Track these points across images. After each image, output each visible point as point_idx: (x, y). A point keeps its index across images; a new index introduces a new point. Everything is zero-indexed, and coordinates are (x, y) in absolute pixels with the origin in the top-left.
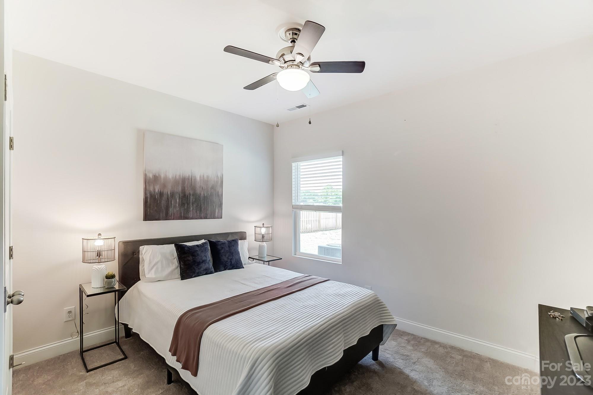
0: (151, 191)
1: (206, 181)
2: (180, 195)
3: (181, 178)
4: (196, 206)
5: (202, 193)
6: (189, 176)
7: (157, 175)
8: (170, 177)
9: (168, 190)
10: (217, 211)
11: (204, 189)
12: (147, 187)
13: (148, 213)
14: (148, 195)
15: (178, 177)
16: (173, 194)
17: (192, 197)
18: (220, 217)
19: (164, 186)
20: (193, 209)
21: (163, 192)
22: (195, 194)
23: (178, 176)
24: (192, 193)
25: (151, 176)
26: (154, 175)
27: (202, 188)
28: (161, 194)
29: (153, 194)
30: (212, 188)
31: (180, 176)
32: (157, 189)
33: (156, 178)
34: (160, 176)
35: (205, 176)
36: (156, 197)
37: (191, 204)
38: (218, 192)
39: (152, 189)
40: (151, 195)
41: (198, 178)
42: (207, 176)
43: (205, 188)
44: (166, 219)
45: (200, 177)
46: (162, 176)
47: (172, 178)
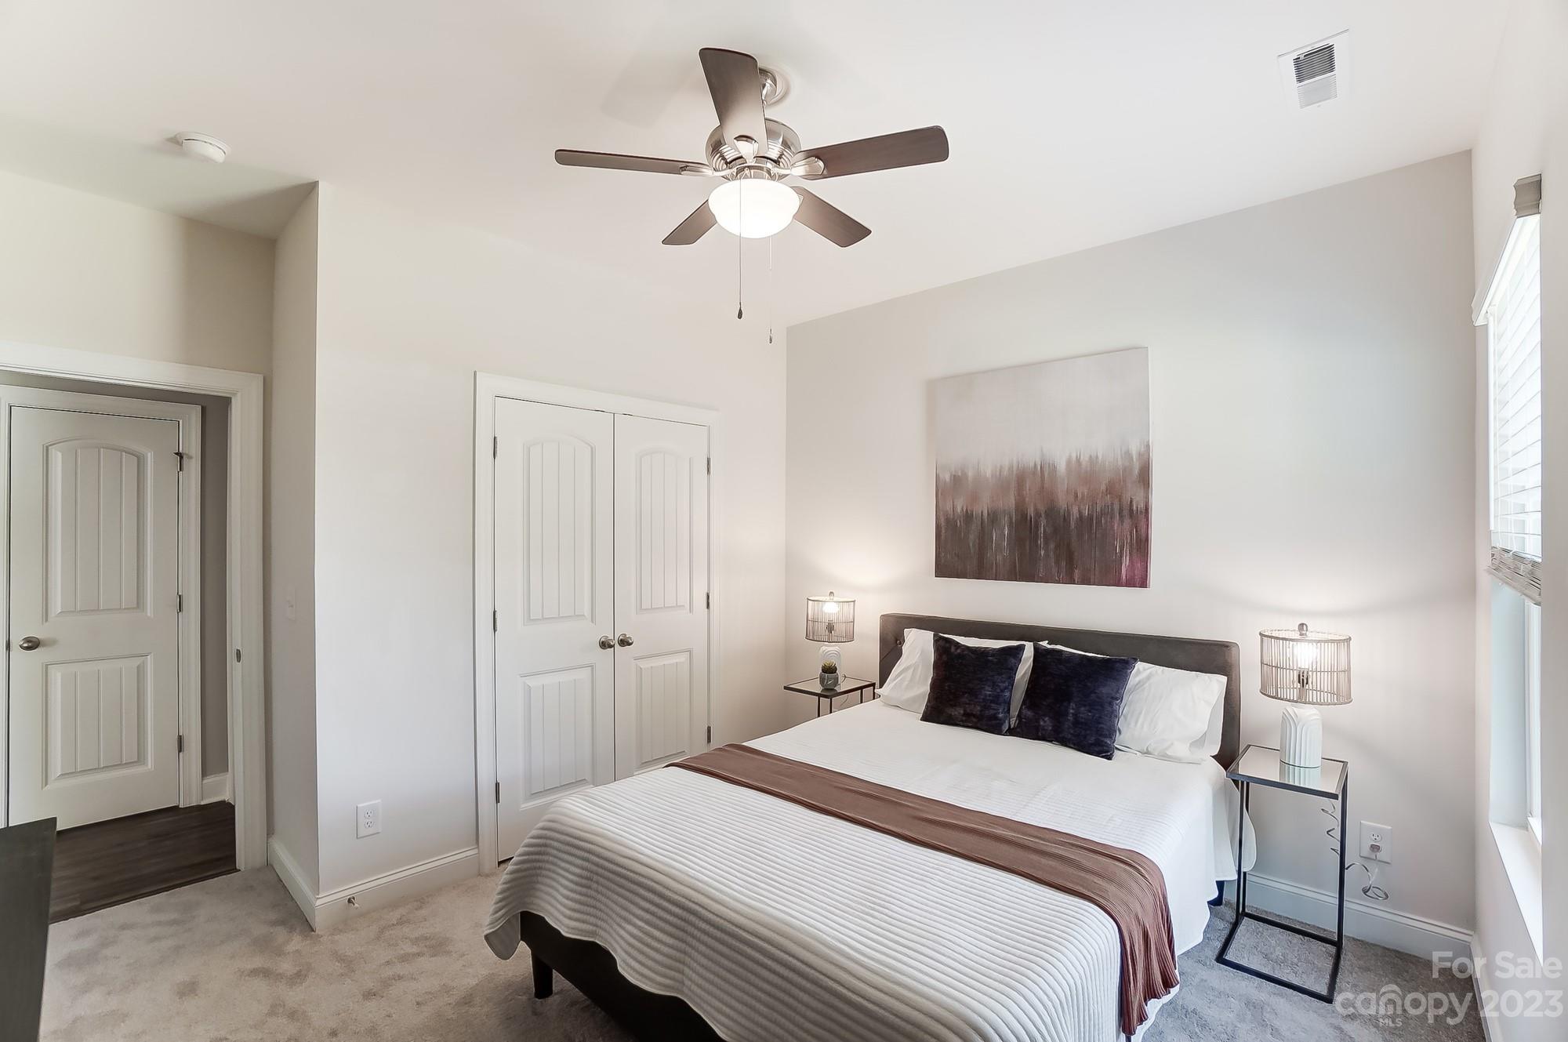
0: (947, 511)
1: (1086, 473)
2: (1011, 518)
3: (1015, 472)
4: (1057, 547)
5: (1075, 511)
6: (1035, 465)
7: (960, 474)
8: (989, 474)
9: (983, 507)
10: (1126, 561)
11: (1080, 495)
12: (940, 505)
13: (943, 561)
14: (942, 520)
15: (1005, 473)
16: (994, 517)
17: (1043, 522)
18: (1138, 580)
19: (974, 497)
20: (1047, 555)
21: (972, 512)
22: (1052, 512)
23: (1007, 469)
24: (1042, 509)
25: (947, 477)
26: (955, 476)
27: (1076, 496)
28: (968, 517)
29: (952, 517)
30: (1111, 489)
31: (1011, 468)
32: (960, 505)
33: (957, 480)
34: (965, 474)
35: (1082, 457)
36: (959, 524)
37: (1041, 541)
38: (1131, 502)
39: (949, 507)
40: (947, 520)
41: (1062, 467)
42: (1091, 456)
43: (1083, 494)
44: (979, 575)
45: (1069, 462)
46: (970, 474)
47: (992, 476)
